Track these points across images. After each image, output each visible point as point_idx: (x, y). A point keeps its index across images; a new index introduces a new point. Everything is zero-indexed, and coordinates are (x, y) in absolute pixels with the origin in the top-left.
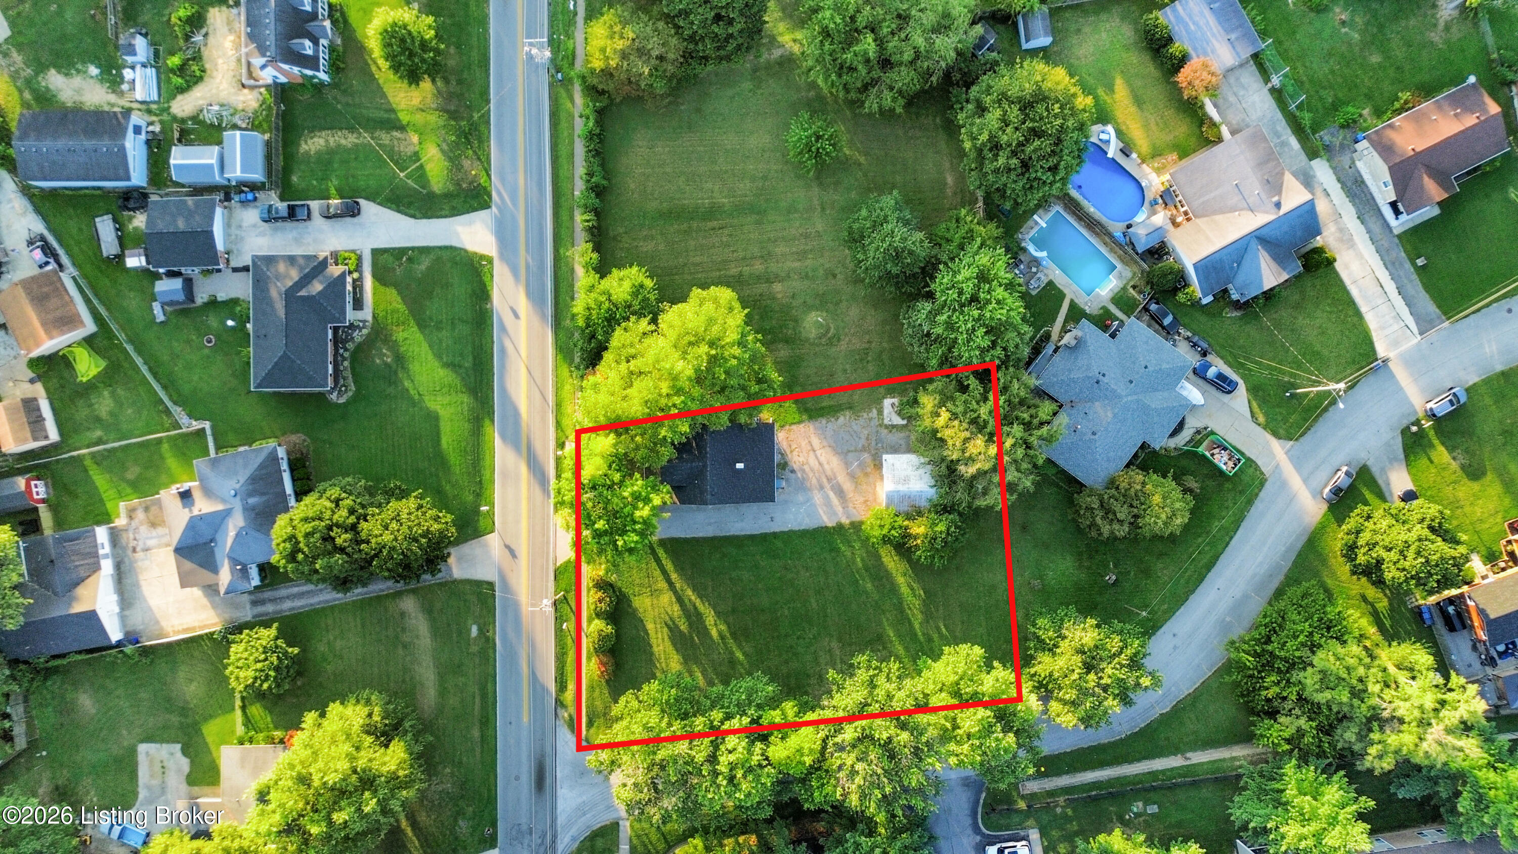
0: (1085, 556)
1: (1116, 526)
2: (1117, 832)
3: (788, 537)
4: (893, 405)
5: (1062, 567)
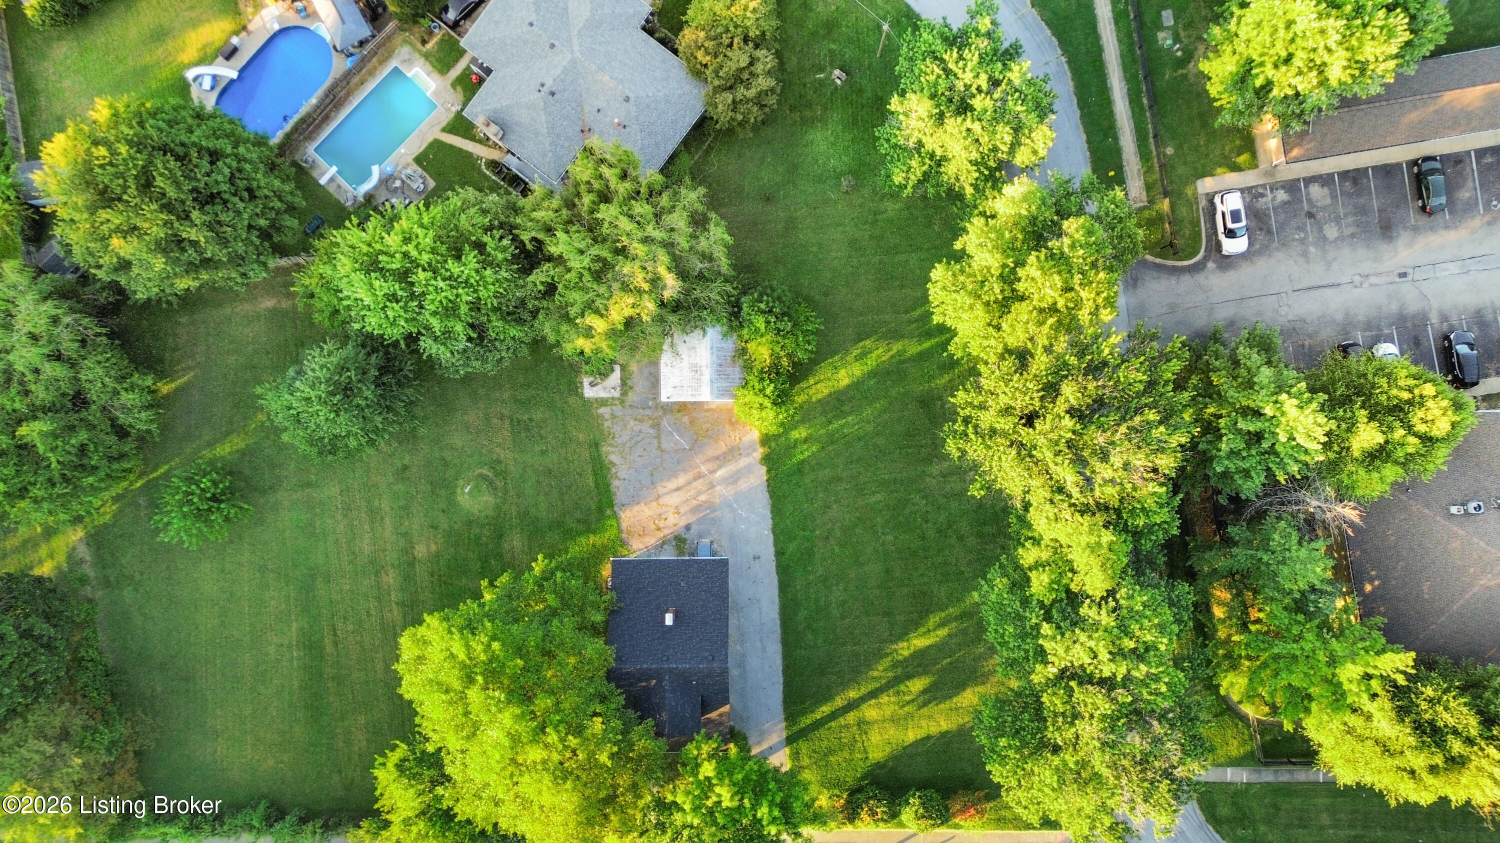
0: (808, 113)
1: (759, 68)
2: (1204, 66)
3: (781, 535)
4: (592, 385)
5: (823, 147)
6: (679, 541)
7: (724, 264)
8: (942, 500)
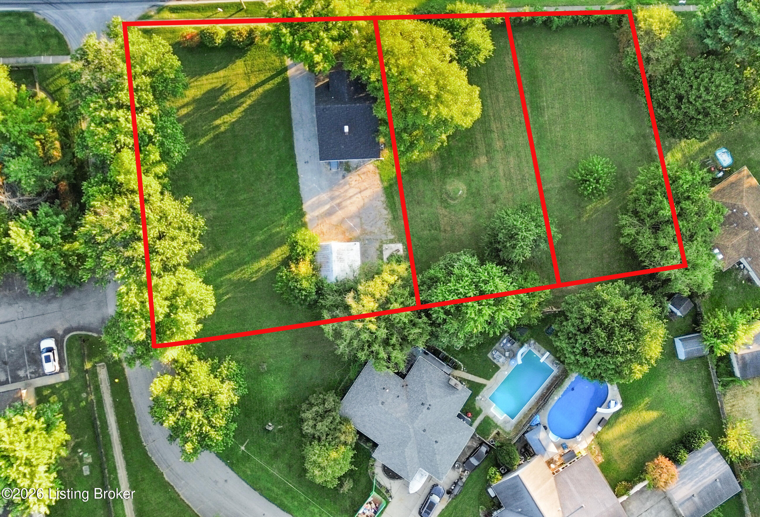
0: (286, 406)
2: (68, 437)
3: (294, 175)
4: (398, 250)
5: (278, 388)
6: (348, 169)
7: (326, 314)
8: (207, 197)
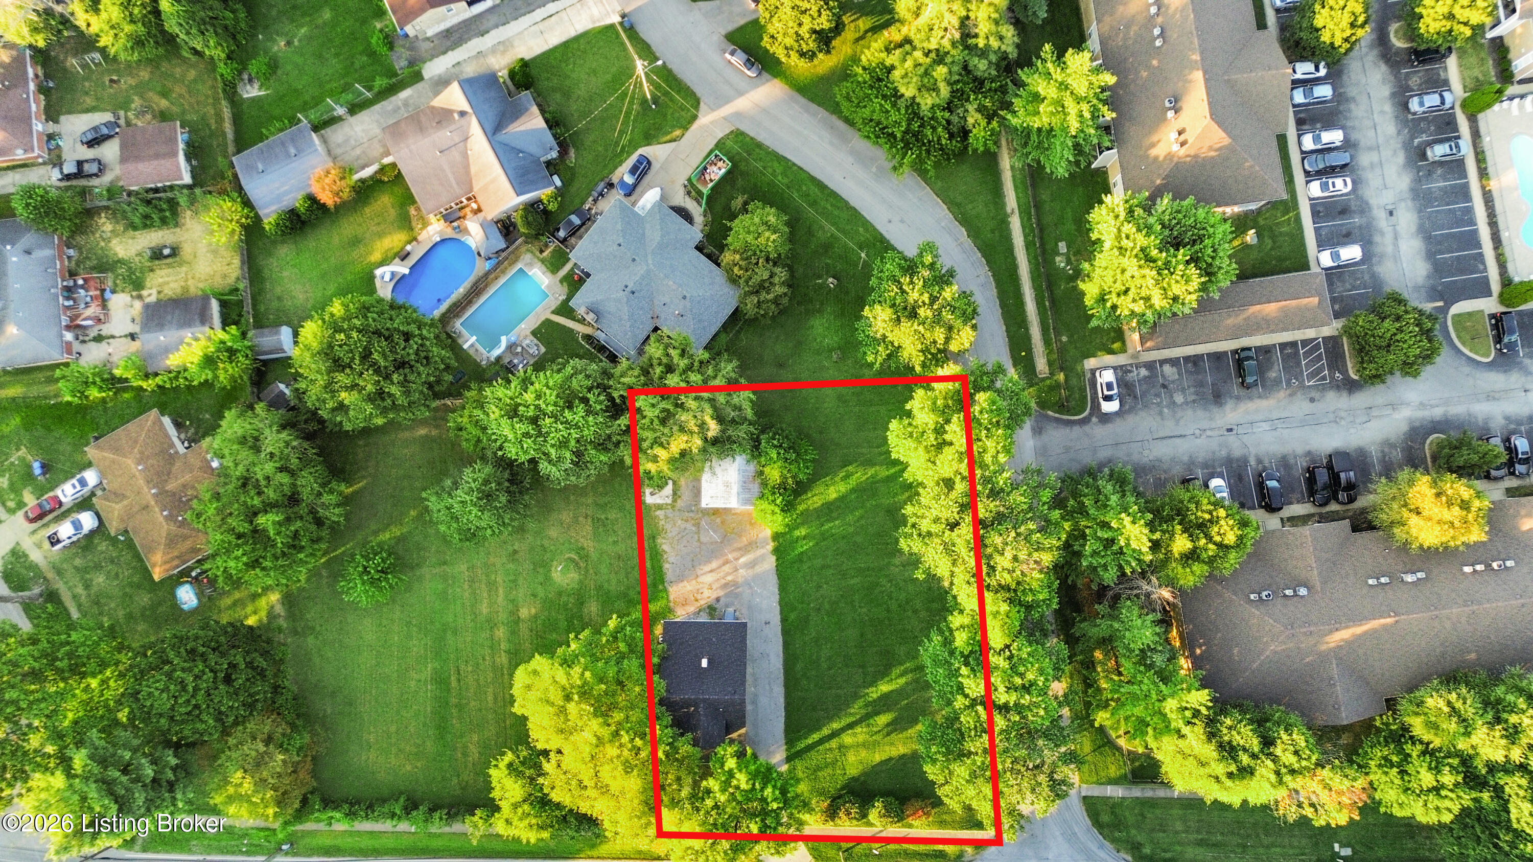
0: (810, 307)
1: (776, 280)
2: (1082, 286)
3: (785, 606)
4: (652, 494)
5: (820, 330)
6: (711, 609)
7: (749, 413)
8: (902, 584)
